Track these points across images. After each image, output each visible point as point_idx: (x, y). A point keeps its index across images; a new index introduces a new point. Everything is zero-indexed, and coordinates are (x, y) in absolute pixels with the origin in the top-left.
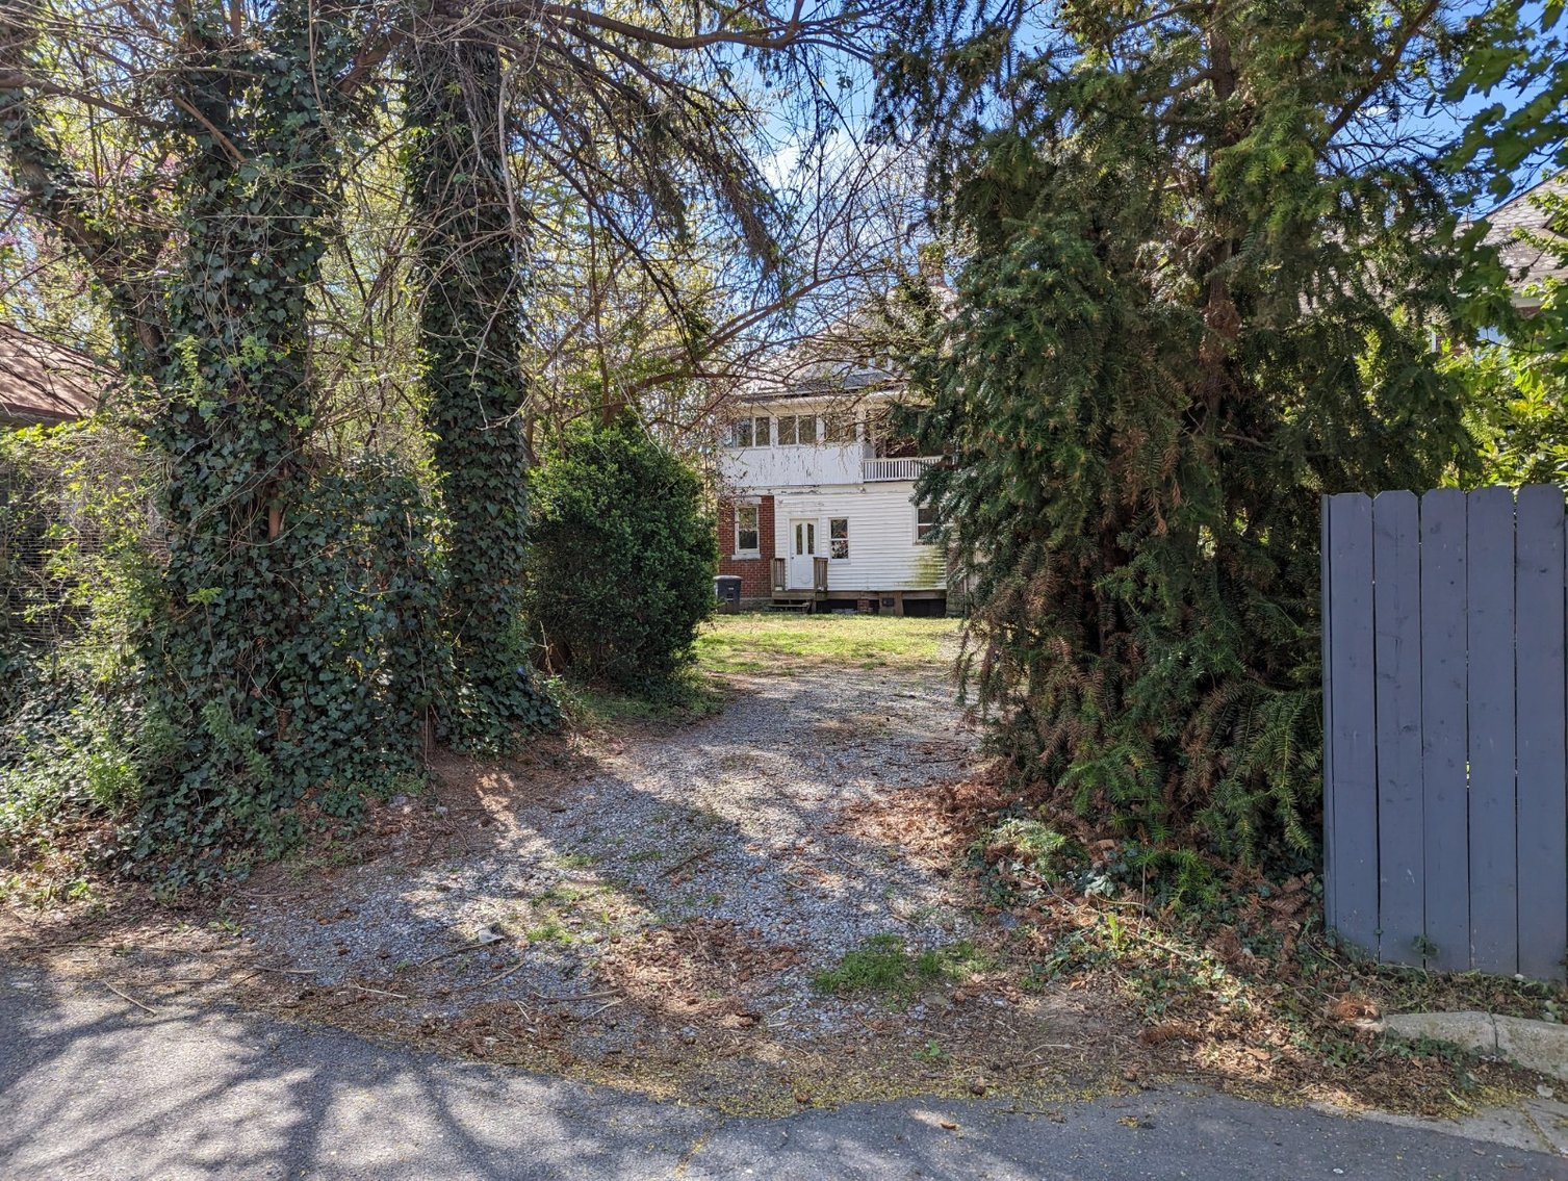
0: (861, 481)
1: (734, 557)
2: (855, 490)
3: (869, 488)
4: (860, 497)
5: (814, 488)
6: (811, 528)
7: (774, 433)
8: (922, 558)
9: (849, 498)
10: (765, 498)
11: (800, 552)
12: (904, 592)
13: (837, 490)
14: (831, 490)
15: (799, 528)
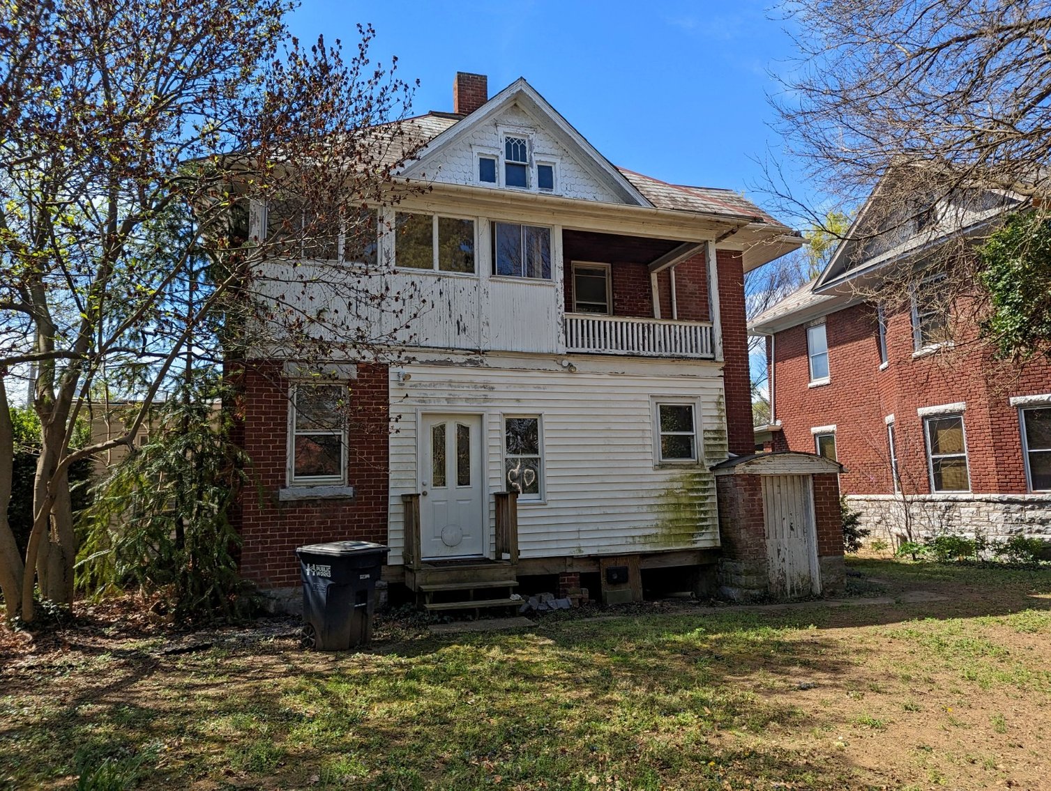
0: (562, 349)
1: (285, 494)
2: (553, 366)
3: (578, 363)
4: (562, 379)
5: (476, 357)
6: (464, 432)
7: (387, 243)
8: (669, 493)
9: (542, 379)
10: (364, 368)
11: (440, 479)
12: (644, 556)
13: (521, 363)
14: (505, 363)
15: (439, 434)
